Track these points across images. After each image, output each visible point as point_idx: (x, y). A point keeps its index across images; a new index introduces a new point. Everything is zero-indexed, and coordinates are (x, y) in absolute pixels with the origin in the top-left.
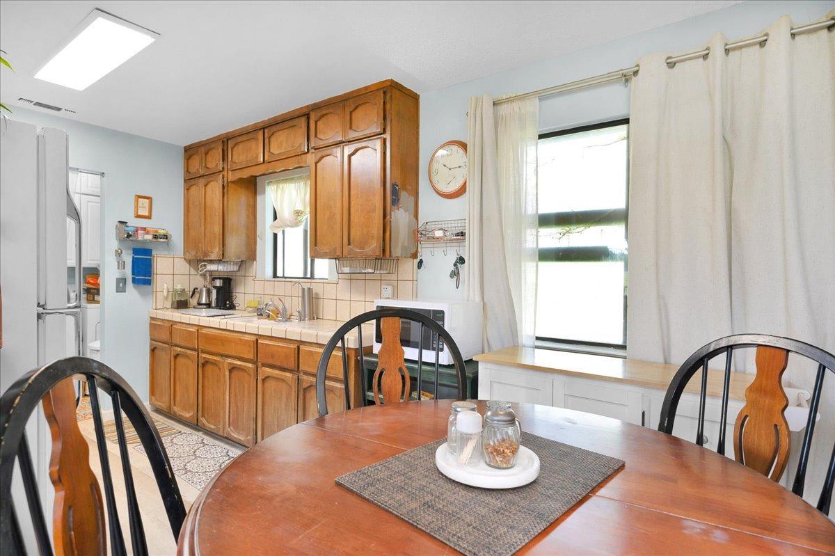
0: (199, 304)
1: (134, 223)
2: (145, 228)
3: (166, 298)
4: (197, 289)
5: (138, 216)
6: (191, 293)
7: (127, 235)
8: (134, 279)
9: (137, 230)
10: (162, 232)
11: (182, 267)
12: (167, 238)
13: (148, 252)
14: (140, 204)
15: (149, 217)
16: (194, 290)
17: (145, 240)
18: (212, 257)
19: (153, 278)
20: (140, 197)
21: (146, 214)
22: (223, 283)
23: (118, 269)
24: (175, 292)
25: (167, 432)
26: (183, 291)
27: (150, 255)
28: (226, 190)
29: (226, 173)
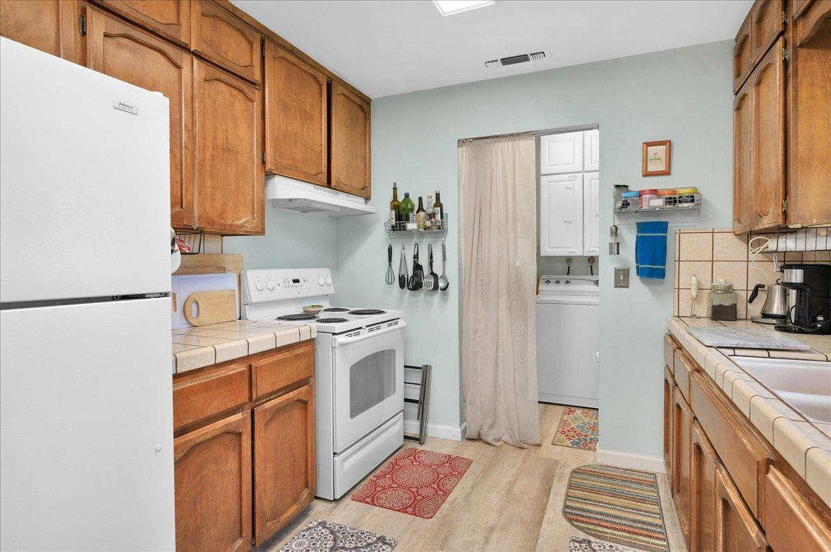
0: (765, 315)
1: (638, 183)
2: (656, 190)
3: (696, 299)
4: (763, 286)
5: (647, 174)
6: (750, 293)
7: (626, 202)
8: (637, 267)
9: (640, 194)
10: (685, 192)
11: (731, 247)
12: (693, 201)
13: (663, 227)
14: (651, 155)
15: (667, 173)
16: (757, 288)
17: (654, 208)
18: (767, 223)
19: (669, 267)
20: (649, 144)
21: (662, 168)
22: (805, 277)
23: (611, 253)
24: (714, 290)
25: (646, 539)
26: (729, 290)
27: (665, 231)
28: (791, 69)
29: (790, 34)
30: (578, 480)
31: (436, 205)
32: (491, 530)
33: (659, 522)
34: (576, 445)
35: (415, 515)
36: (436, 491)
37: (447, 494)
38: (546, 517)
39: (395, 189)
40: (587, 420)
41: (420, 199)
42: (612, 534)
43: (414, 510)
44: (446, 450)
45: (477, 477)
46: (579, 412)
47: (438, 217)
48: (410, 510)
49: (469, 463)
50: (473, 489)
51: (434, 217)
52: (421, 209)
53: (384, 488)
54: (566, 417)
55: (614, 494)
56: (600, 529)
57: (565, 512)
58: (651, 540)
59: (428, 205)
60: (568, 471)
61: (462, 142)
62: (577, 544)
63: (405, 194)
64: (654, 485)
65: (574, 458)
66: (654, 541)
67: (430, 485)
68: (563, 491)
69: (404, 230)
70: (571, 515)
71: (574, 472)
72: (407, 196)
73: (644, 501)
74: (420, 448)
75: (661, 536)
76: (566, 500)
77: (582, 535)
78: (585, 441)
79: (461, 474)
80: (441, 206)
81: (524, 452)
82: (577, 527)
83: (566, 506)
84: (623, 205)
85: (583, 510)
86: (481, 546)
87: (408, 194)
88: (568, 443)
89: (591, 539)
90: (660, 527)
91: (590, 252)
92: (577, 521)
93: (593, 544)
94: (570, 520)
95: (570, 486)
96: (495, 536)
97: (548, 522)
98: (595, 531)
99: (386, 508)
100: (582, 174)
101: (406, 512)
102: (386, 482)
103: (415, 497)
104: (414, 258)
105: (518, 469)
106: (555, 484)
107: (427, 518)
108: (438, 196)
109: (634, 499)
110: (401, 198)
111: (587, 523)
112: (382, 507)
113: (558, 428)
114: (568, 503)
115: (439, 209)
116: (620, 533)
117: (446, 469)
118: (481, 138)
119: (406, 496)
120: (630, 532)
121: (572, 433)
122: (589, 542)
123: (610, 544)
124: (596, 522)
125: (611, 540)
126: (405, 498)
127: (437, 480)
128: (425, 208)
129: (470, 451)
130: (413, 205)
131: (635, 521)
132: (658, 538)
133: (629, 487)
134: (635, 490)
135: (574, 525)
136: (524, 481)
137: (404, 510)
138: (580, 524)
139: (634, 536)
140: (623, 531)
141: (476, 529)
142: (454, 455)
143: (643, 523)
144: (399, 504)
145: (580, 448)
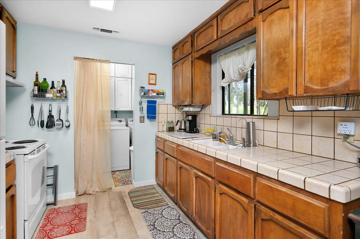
0: (180, 129)
1: (148, 87)
2: (153, 90)
3: (164, 126)
4: (179, 121)
5: (150, 84)
6: (176, 123)
7: (145, 93)
8: (148, 116)
9: (149, 90)
10: (161, 91)
11: (172, 109)
12: (163, 94)
13: (155, 102)
14: (151, 78)
15: (155, 84)
16: (178, 121)
17: (153, 96)
18: (186, 103)
19: (157, 115)
20: (151, 74)
21: (154, 83)
22: (192, 118)
23: (140, 111)
24: (168, 122)
25: (161, 204)
26: (172, 122)
27: (156, 103)
28: (193, 64)
29: (193, 54)
30: (132, 195)
31: (62, 86)
32: (113, 223)
33: (161, 198)
34: (124, 184)
35: (77, 232)
36: (80, 220)
37: (85, 219)
38: (129, 210)
39: (37, 75)
40: (122, 175)
41: (53, 82)
42: (152, 206)
43: (75, 231)
44: (72, 203)
45: (94, 208)
46: (117, 173)
47: (64, 92)
48: (73, 232)
49: (86, 204)
50: (95, 213)
51: (62, 92)
52: (53, 87)
53: (51, 230)
54: (114, 176)
55: (145, 195)
56: (148, 206)
57: (134, 206)
58: (162, 203)
59: (58, 86)
60: (127, 194)
61: (76, 58)
62: (144, 214)
63: (44, 79)
64: (154, 188)
65: (126, 189)
66: (163, 203)
67: (75, 219)
68: (129, 200)
69: (44, 97)
70: (136, 206)
71: (129, 193)
72: (45, 79)
73: (154, 193)
74: (56, 207)
75: (164, 201)
76: (132, 203)
77: (144, 211)
78: (127, 181)
79: (86, 210)
80: (65, 87)
81: (107, 192)
82: (141, 209)
83: (133, 204)
84: (144, 94)
85: (140, 203)
86: (113, 229)
87: (46, 79)
88: (120, 184)
89: (147, 210)
90: (162, 199)
91: (118, 109)
92: (140, 207)
93: (149, 211)
94: (137, 208)
95: (131, 198)
96: (116, 224)
97: (131, 212)
98: (146, 207)
99: (59, 237)
100: (114, 78)
101: (71, 234)
102: (49, 227)
103: (71, 226)
104: (49, 112)
105: (109, 199)
106: (125, 199)
107: (84, 231)
108: (64, 82)
109: (151, 194)
110: (41, 80)
111: (143, 206)
112: (56, 237)
113: (114, 181)
114: (134, 203)
115: (65, 88)
116: (154, 205)
117: (77, 211)
118: (85, 58)
119: (65, 228)
120: (156, 204)
121: (120, 181)
122: (147, 211)
123: (153, 209)
124: (146, 205)
125: (152, 208)
126: (66, 229)
127: (77, 216)
128: (55, 86)
129: (82, 200)
130: (48, 85)
131: (155, 200)
132: (164, 202)
133: (148, 191)
134: (150, 191)
135: (139, 209)
136: (113, 202)
137: (70, 233)
138: (141, 208)
139: (158, 204)
140: (154, 204)
141: (107, 225)
142: (77, 204)
143: (158, 200)
144: (65, 232)
145: (126, 185)
